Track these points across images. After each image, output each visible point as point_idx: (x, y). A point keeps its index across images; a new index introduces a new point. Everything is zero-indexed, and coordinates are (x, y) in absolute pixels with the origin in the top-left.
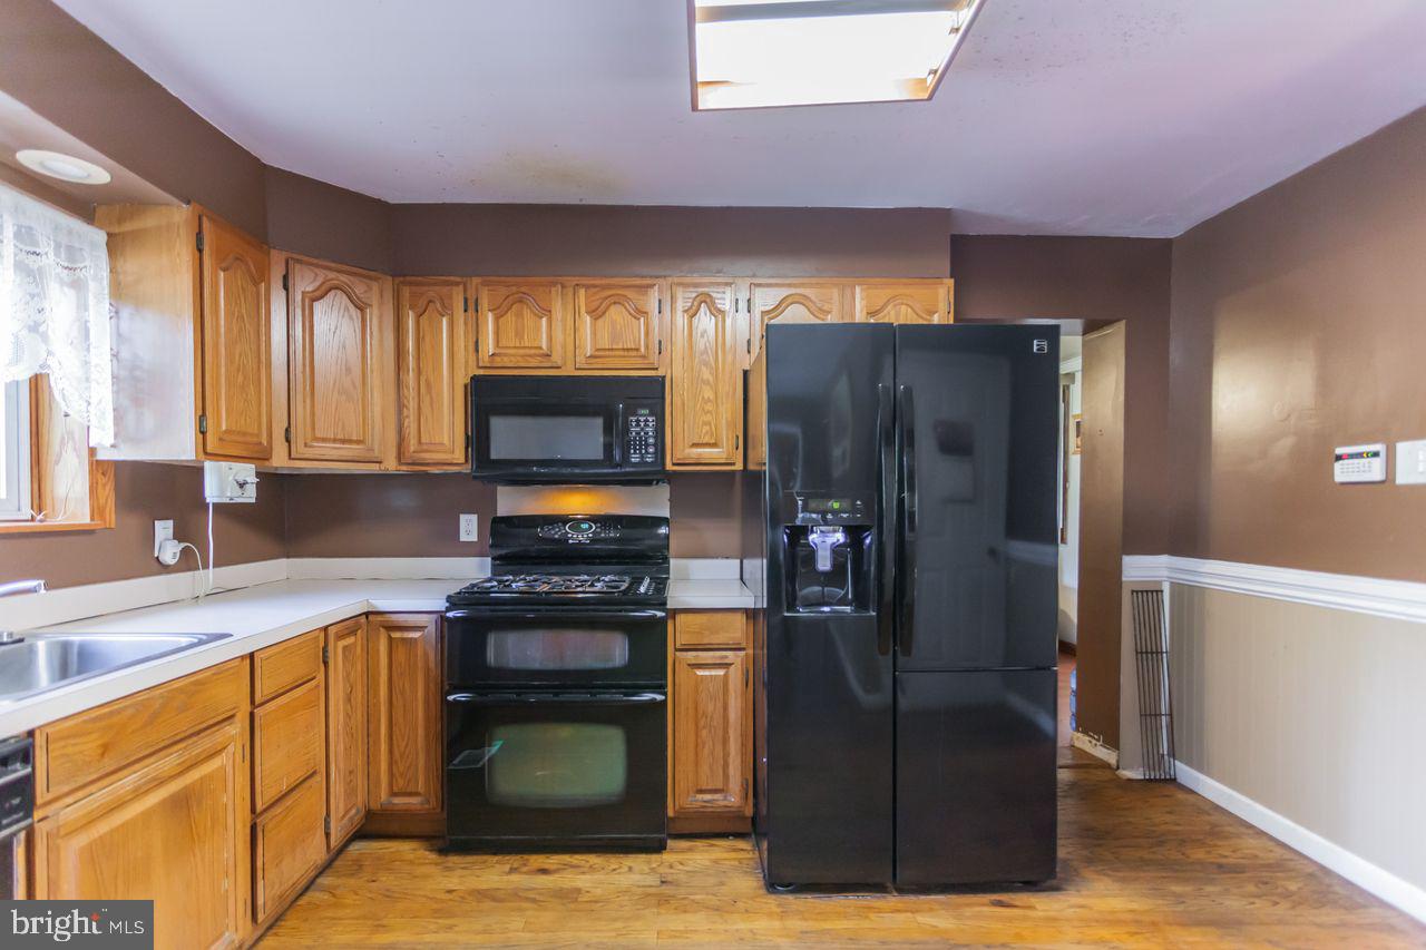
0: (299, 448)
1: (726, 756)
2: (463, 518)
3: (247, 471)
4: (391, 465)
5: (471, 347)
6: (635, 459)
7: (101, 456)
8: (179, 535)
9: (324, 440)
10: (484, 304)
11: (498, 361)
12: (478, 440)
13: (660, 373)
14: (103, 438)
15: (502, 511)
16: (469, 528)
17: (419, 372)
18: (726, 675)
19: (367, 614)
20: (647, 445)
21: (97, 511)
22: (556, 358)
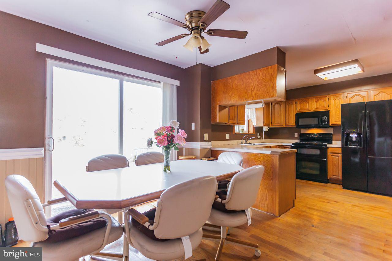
0: (273, 124)
1: (339, 171)
2: (295, 134)
3: (267, 127)
4: (284, 126)
5: (296, 109)
6: (323, 124)
7: (254, 126)
8: (260, 135)
9: (276, 123)
10: (298, 102)
11: (300, 111)
12: (297, 122)
13: (328, 110)
14: (255, 125)
15: (302, 133)
16: (296, 135)
17: (288, 113)
18: (338, 158)
19: (281, 145)
20: (326, 122)
21: (253, 132)
22: (310, 109)
